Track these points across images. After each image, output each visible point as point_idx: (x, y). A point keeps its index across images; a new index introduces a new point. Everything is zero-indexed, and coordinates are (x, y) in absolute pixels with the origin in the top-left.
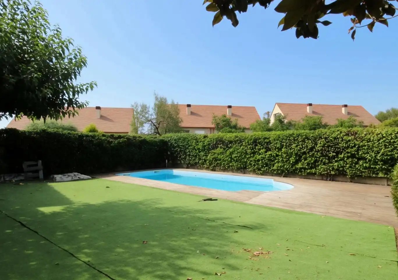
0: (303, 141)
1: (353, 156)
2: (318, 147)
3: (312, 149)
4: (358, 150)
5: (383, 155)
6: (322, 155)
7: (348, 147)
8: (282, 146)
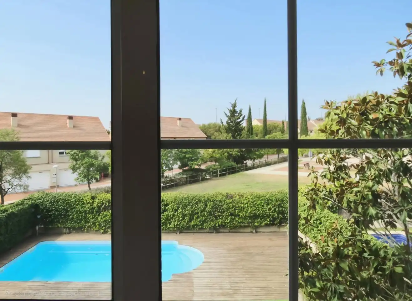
0: (197, 203)
1: (231, 214)
2: (209, 208)
3: (203, 211)
4: (235, 209)
5: (250, 213)
6: (211, 214)
7: (229, 208)
8: (178, 208)
